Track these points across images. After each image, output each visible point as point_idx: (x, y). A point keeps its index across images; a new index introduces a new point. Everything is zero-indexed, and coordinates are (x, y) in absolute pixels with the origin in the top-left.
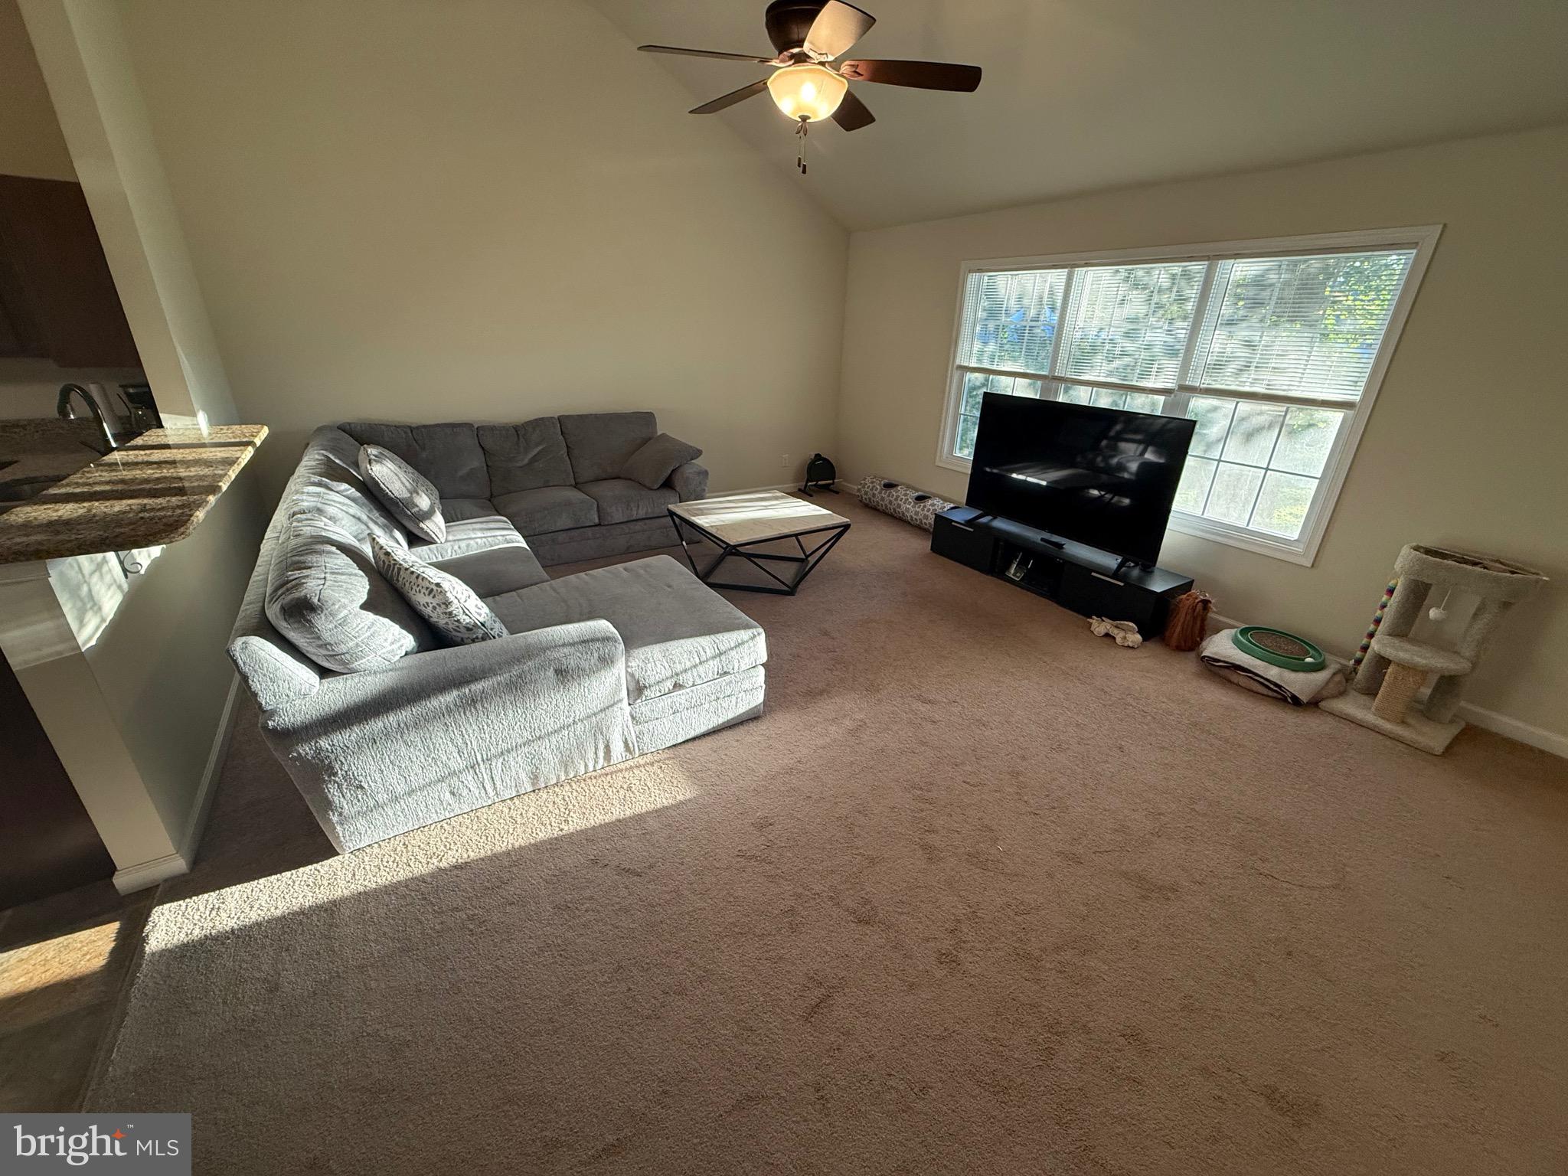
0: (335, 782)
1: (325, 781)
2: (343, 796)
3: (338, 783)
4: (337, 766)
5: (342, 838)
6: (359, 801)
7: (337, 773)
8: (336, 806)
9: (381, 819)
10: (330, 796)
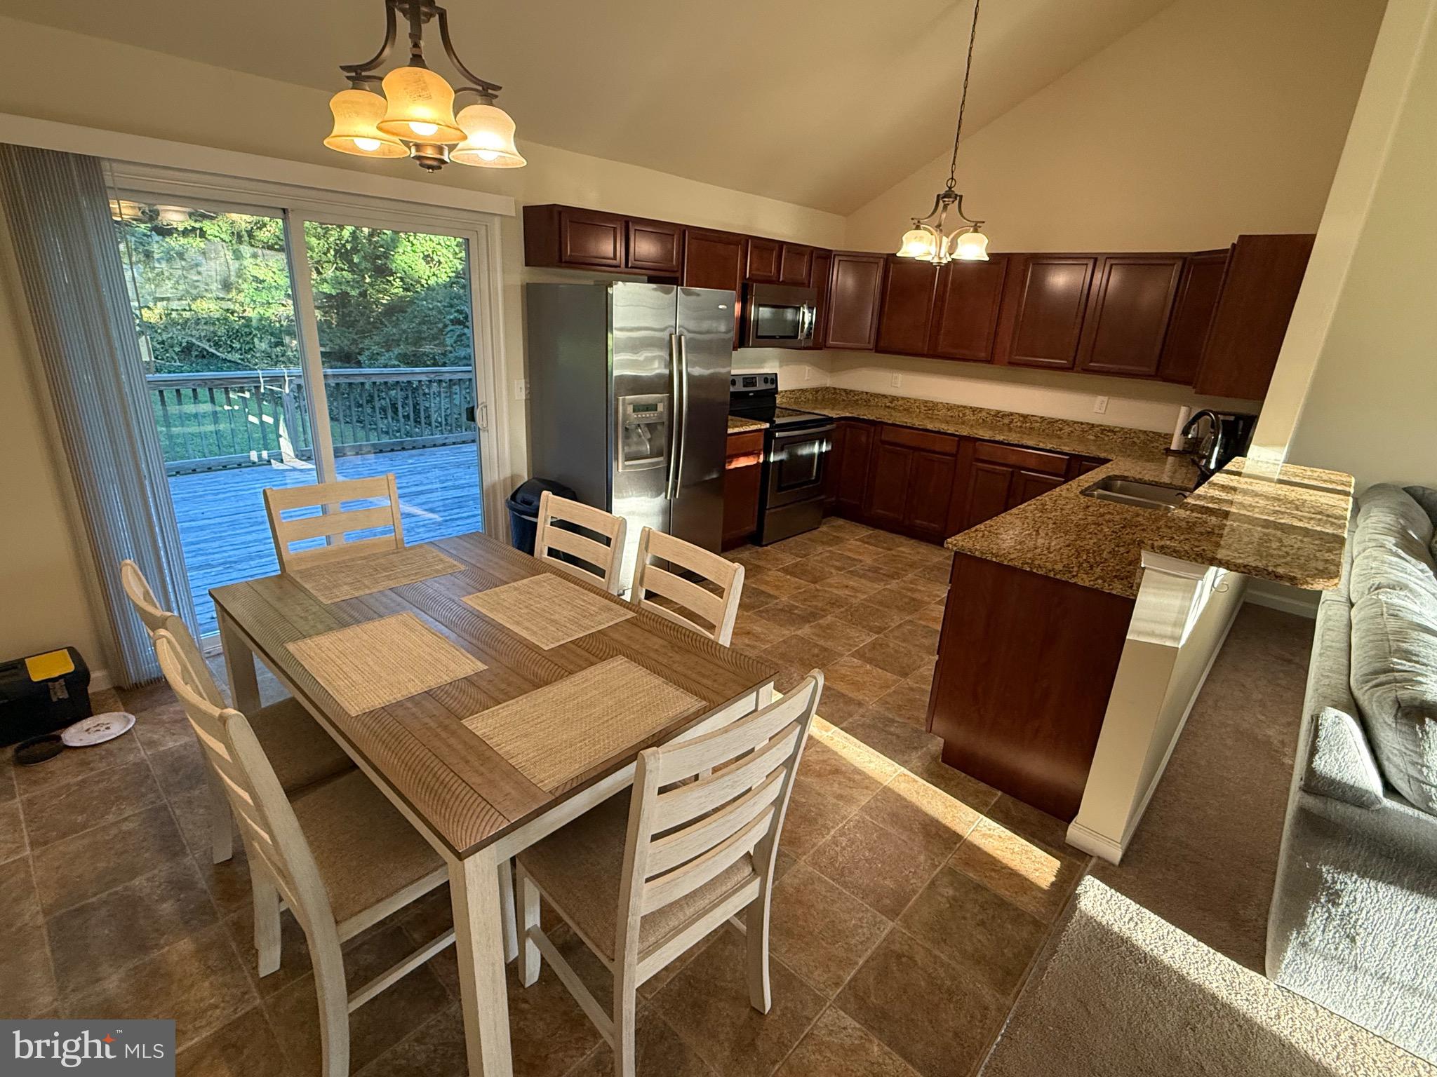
0: (1328, 911)
1: (1318, 901)
2: (1324, 931)
3: (1330, 914)
4: (1346, 899)
5: (1283, 966)
6: (1336, 949)
7: (1339, 905)
8: (1306, 934)
9: (1343, 987)
10: (1309, 919)
